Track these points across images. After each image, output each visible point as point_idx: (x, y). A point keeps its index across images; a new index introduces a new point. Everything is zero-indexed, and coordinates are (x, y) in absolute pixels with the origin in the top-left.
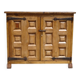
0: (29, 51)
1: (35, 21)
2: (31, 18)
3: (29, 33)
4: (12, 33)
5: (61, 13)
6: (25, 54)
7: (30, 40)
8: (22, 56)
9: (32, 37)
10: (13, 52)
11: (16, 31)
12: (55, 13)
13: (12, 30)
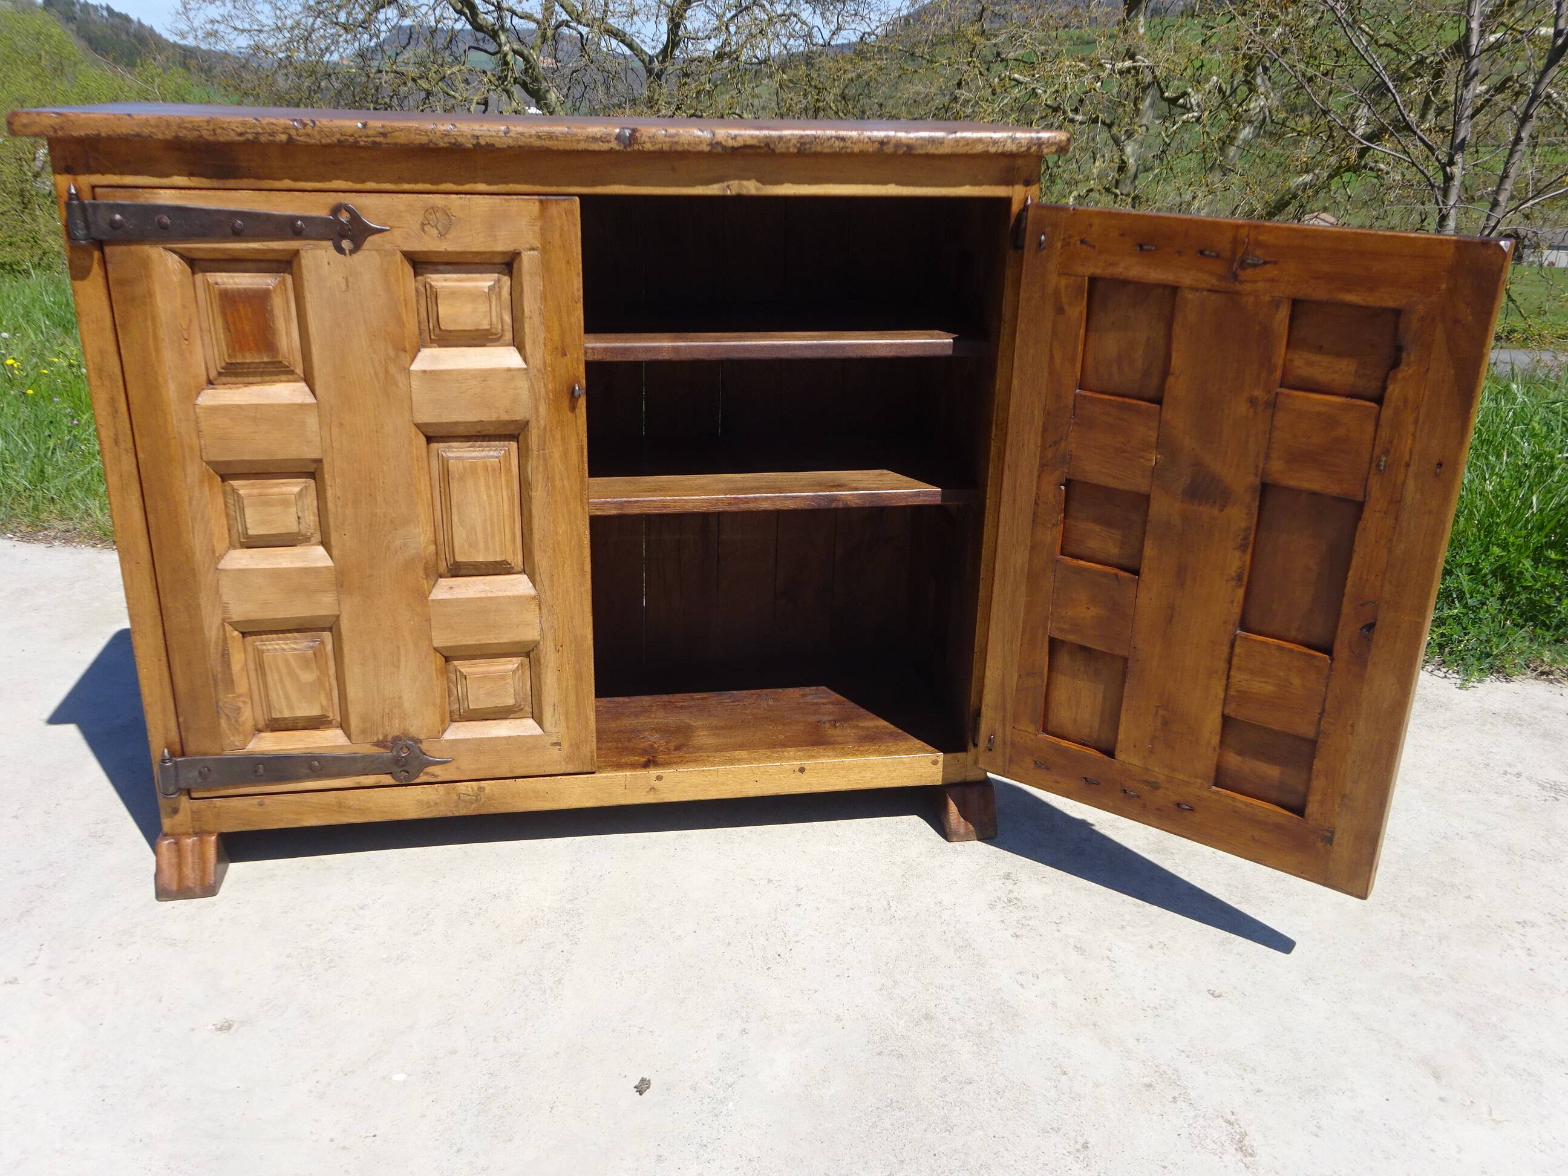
0: (448, 656)
1: (508, 264)
2: (447, 223)
3: (433, 435)
4: (180, 433)
5: (873, 142)
6: (400, 698)
7: (455, 518)
8: (364, 732)
9: (482, 481)
10: (230, 683)
11: (239, 406)
12: (790, 140)
13: (171, 391)
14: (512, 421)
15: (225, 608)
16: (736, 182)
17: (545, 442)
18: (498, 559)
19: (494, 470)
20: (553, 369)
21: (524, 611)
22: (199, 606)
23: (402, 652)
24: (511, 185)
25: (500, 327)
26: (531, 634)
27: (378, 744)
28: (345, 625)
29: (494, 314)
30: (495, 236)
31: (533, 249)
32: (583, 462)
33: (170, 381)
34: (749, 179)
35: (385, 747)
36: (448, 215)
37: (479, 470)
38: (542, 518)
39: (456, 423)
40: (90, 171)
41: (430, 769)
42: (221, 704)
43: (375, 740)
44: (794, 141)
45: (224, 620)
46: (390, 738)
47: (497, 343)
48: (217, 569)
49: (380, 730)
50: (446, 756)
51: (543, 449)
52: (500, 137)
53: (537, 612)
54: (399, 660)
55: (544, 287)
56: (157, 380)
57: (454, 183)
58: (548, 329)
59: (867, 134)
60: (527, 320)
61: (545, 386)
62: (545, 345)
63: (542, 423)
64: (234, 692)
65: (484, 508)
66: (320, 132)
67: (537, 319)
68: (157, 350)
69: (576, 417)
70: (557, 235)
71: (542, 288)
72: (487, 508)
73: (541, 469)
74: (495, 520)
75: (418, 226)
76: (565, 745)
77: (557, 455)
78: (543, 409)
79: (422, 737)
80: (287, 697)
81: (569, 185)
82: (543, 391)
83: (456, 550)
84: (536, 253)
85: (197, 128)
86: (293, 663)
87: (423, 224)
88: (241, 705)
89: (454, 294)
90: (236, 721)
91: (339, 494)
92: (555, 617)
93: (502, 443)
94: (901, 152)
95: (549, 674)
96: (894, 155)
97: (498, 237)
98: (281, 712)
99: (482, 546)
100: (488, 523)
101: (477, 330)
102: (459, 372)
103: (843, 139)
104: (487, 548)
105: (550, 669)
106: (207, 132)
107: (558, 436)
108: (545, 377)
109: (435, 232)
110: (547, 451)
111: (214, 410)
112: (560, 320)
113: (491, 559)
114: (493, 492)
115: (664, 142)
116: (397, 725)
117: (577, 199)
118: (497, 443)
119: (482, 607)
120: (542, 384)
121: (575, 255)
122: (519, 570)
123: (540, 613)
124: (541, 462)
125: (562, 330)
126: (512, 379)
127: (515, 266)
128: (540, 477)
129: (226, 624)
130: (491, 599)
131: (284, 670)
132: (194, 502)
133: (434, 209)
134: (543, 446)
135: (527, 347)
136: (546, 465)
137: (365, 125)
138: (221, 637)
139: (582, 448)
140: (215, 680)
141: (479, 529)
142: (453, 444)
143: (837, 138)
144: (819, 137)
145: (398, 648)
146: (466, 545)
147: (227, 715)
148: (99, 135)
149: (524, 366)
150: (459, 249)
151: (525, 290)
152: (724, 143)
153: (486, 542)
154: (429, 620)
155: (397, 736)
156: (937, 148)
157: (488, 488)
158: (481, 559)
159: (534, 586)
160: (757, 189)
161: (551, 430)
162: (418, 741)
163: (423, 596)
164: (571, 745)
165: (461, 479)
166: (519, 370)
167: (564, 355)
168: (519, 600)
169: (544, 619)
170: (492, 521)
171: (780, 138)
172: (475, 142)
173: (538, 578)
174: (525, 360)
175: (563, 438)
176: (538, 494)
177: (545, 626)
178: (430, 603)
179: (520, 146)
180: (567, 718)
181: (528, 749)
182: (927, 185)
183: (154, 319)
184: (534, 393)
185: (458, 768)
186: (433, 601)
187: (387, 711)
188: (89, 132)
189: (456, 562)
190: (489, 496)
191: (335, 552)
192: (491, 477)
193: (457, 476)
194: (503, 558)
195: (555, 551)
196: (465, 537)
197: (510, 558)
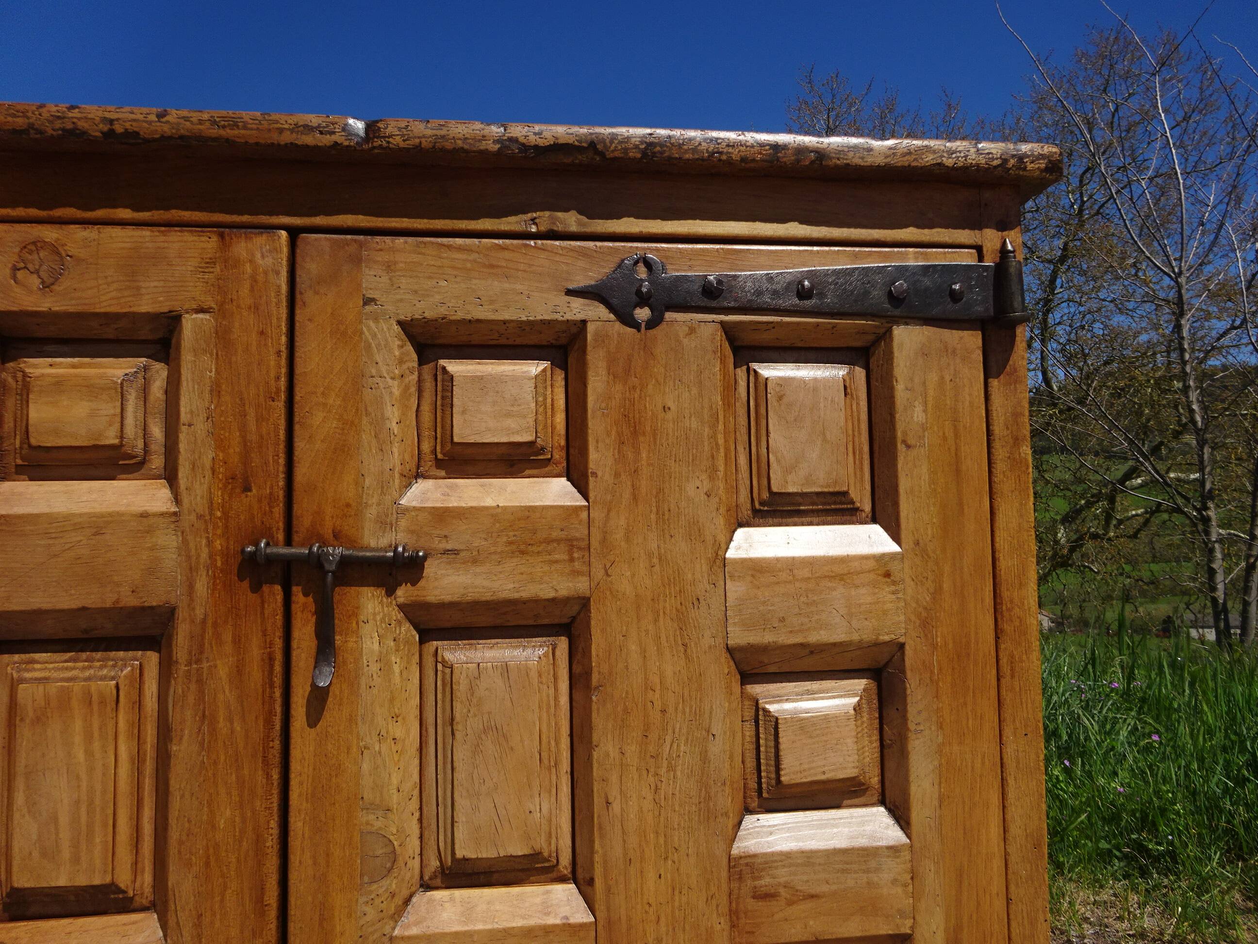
1: (162, 336)
7: (20, 798)
9: (78, 725)
12: (628, 137)
14: (143, 609)
16: (547, 213)
17: (201, 647)
18: (97, 882)
19: (102, 702)
20: (226, 516)
24: (174, 212)
25: (140, 444)
29: (130, 420)
30: (138, 288)
31: (201, 310)
32: (272, 686)
34: (567, 210)
36: (58, 253)
37: (75, 703)
38: (187, 795)
39: (39, 614)
47: (136, 475)
51: (198, 661)
52: (150, 123)
55: (218, 372)
57: (78, 208)
58: (221, 445)
60: (184, 429)
61: (209, 543)
62: (213, 471)
63: (199, 612)
65: (78, 778)
67: (201, 427)
69: (263, 602)
70: (245, 291)
71: (213, 374)
72: (84, 776)
73: (191, 699)
74: (97, 802)
75: (8, 271)
77: (223, 672)
78: (202, 586)
81: (271, 214)
82: (204, 554)
83: (16, 863)
84: (207, 316)
87: (15, 269)
89: (59, 385)
93: (130, 654)
97: (143, 291)
99: (66, 853)
100: (83, 810)
101: (96, 447)
102: (51, 518)
104: (76, 859)
107: (228, 636)
108: (210, 528)
109: (35, 281)
110: (205, 665)
112: (243, 429)
113: (82, 881)
114: (96, 745)
115: (424, 136)
117: (284, 233)
118: (121, 654)
120: (204, 542)
121: (274, 321)
122: (145, 902)
124: (193, 686)
125: (245, 445)
126: (150, 531)
127: (174, 341)
128: (189, 713)
133: (38, 244)
134: (197, 654)
135: (180, 475)
136: (201, 692)
139: (271, 659)
141: (64, 819)
142: (37, 656)
146: (36, 854)
149: (174, 509)
150: (71, 309)
151: (183, 378)
152: (522, 140)
153: (75, 845)
157: (88, 737)
158: (62, 882)
159: (166, 936)
160: (579, 223)
161: (215, 625)
165: (39, 720)
166: (162, 514)
167: (247, 489)
170: (91, 803)
171: (614, 137)
172: (106, 128)
173: (172, 922)
174: (177, 500)
175: (237, 641)
179: (182, 137)
182: (849, 226)
184: (189, 557)
189: (12, 888)
190: (89, 753)
192: (96, 716)
193: (31, 714)
194: (108, 880)
195: (207, 864)
196: (35, 837)
197: (124, 879)
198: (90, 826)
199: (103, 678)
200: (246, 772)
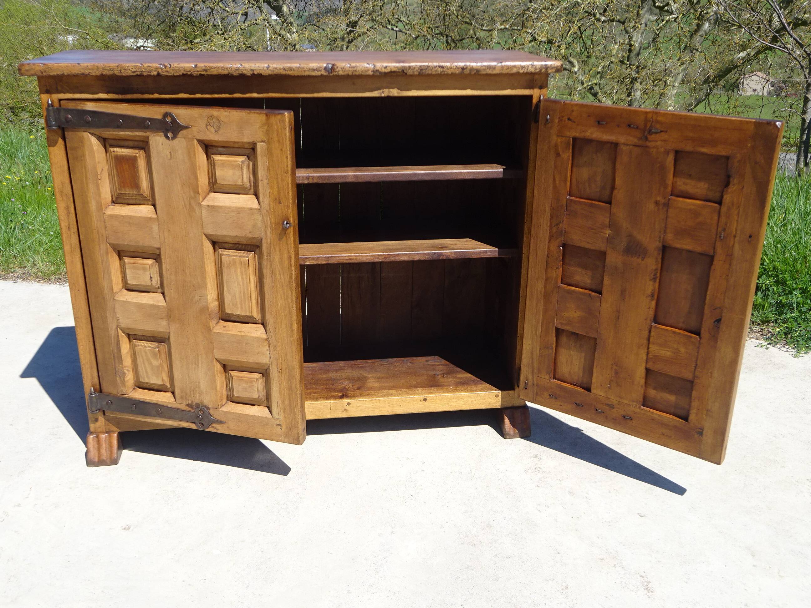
0: (227, 367)
1: (253, 149)
2: (219, 125)
3: (216, 241)
4: (97, 227)
5: (458, 68)
6: (199, 383)
7: (225, 288)
8: (182, 397)
9: (239, 270)
10: (120, 359)
11: (122, 216)
12: (414, 68)
13: (93, 206)
14: (254, 238)
15: (118, 320)
16: (387, 90)
17: (270, 251)
18: (248, 315)
19: (245, 264)
20: (274, 211)
21: (261, 346)
22: (107, 317)
23: (200, 358)
26: (264, 359)
27: (188, 405)
28: (172, 339)
29: (245, 176)
30: (243, 133)
31: (262, 142)
33: (93, 200)
34: (394, 89)
35: (192, 408)
37: (237, 263)
38: (270, 295)
39: (225, 236)
40: (59, 92)
41: (214, 425)
42: (117, 369)
43: (187, 403)
44: (417, 69)
45: (117, 326)
46: (194, 404)
48: (114, 299)
49: (190, 398)
50: (222, 419)
51: (270, 256)
52: (265, 70)
53: (268, 348)
54: (198, 363)
55: (269, 163)
56: (87, 199)
58: (271, 188)
59: (455, 64)
61: (270, 220)
62: (270, 196)
63: (269, 241)
64: (122, 364)
65: (240, 285)
66: (173, 70)
67: (265, 182)
68: (87, 184)
69: (287, 239)
70: (275, 135)
71: (267, 164)
72: (242, 285)
73: (268, 266)
74: (246, 293)
75: (204, 126)
76: (284, 427)
77: (277, 260)
78: (269, 233)
79: (210, 406)
80: (146, 372)
82: (269, 222)
83: (226, 306)
84: (264, 144)
85: (112, 70)
86: (149, 354)
87: (206, 125)
88: (126, 371)
89: (223, 164)
90: (124, 380)
91: (168, 268)
92: (277, 352)
94: (473, 73)
95: (274, 384)
96: (470, 74)
97: (245, 135)
98: (144, 379)
99: (239, 306)
100: (242, 294)
101: (235, 185)
102: (226, 207)
103: (442, 67)
104: (242, 308)
105: (275, 382)
106: (117, 72)
107: (277, 249)
108: (270, 215)
109: (212, 129)
110: (272, 257)
111: (111, 216)
112: (278, 183)
113: (243, 313)
114: (244, 277)
115: (349, 71)
116: (198, 397)
119: (241, 341)
120: (268, 218)
122: (260, 322)
123: (269, 349)
124: (269, 263)
125: (279, 189)
126: (253, 214)
128: (268, 271)
129: (119, 329)
130: (243, 336)
131: (145, 358)
132: (104, 263)
133: (212, 117)
134: (269, 253)
135: (260, 197)
136: (271, 265)
137: (196, 66)
138: (116, 335)
140: (114, 356)
141: (237, 296)
143: (439, 67)
144: (430, 66)
145: (198, 355)
146: (231, 304)
147: (120, 376)
148: (63, 74)
149: (259, 208)
150: (225, 139)
151: (259, 164)
152: (379, 70)
153: (241, 304)
154: (212, 343)
155: (198, 403)
156: (492, 71)
157: (242, 274)
158: (238, 313)
159: (266, 332)
160: (398, 93)
161: (274, 245)
162: (208, 408)
163: (209, 329)
164: (287, 428)
165: (228, 267)
166: (256, 209)
167: (280, 203)
168: (257, 339)
169: (271, 353)
170: (244, 293)
171: (410, 68)
172: (252, 73)
173: (268, 329)
174: (260, 205)
175: (280, 251)
176: (267, 281)
177: (272, 357)
178: (212, 334)
179: (275, 75)
180: (284, 412)
181: (264, 425)
183: (85, 168)
184: (264, 223)
185: (228, 427)
186: (214, 332)
187: (193, 388)
188: (59, 73)
189: (227, 313)
190: (242, 278)
191: (167, 298)
192: (243, 268)
193: (226, 265)
194: (250, 315)
195: (276, 315)
196: (230, 300)
197: (255, 315)
198: (245, 299)
199: (244, 257)
200: (285, 290)
